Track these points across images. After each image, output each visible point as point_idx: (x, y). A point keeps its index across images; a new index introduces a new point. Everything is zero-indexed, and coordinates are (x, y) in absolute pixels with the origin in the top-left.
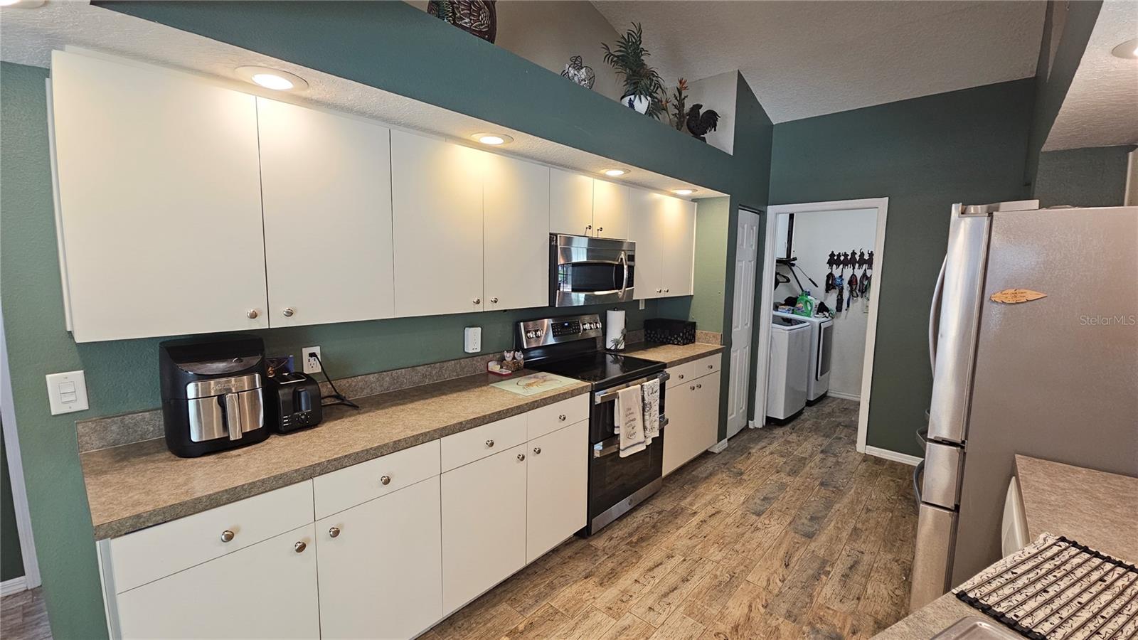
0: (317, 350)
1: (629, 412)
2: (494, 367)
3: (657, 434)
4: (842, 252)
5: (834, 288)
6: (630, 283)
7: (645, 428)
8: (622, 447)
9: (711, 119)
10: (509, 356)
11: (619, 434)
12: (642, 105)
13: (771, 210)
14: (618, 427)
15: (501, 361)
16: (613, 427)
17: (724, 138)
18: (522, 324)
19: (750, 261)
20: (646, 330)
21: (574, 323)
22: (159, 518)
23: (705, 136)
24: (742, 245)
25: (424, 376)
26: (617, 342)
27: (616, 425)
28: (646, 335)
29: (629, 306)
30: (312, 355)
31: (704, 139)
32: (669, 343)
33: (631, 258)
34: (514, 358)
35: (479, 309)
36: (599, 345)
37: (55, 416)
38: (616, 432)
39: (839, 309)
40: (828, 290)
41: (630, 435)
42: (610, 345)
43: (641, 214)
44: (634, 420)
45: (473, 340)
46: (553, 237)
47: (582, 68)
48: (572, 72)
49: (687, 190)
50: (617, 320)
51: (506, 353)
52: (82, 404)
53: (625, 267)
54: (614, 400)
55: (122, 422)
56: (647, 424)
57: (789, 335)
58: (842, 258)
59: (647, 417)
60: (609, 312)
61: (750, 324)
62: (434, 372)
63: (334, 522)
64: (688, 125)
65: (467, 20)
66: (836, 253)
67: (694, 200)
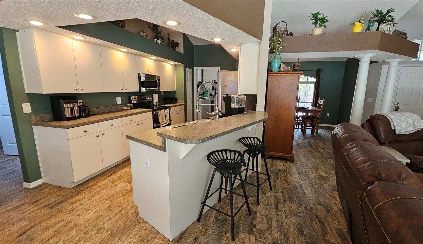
0: (81, 101)
1: (162, 116)
2: (125, 108)
3: (169, 123)
4: (215, 80)
5: (214, 90)
6: (159, 86)
7: (166, 121)
8: (161, 124)
9: (177, 45)
10: (129, 105)
11: (160, 122)
12: (159, 42)
13: (195, 68)
14: (160, 120)
15: (127, 106)
16: (158, 120)
17: (181, 49)
18: (131, 97)
19: (190, 82)
20: (164, 100)
21: (145, 97)
22: (74, 126)
23: (176, 49)
24: (188, 77)
25: (107, 109)
26: (156, 103)
27: (159, 119)
28: (164, 102)
29: (159, 93)
30: (80, 102)
31: (175, 50)
32: (171, 103)
33: (159, 80)
34: (130, 105)
35: (123, 91)
36: (152, 104)
37: (25, 114)
38: (159, 121)
39: (215, 95)
40: (212, 90)
41: (163, 122)
42: (155, 104)
43: (161, 68)
44: (163, 118)
45: (119, 101)
46: (139, 74)
47: (144, 33)
48: (142, 33)
49: (172, 63)
50: (156, 97)
51: (128, 104)
52: (30, 111)
53: (158, 82)
54: (158, 114)
55: (40, 115)
56: (167, 119)
57: (202, 101)
58: (215, 82)
59: (166, 118)
60: (154, 95)
61: (192, 99)
62: (110, 108)
63: (103, 133)
64: (171, 45)
65: (119, 24)
66: (214, 80)
67: (174, 65)
